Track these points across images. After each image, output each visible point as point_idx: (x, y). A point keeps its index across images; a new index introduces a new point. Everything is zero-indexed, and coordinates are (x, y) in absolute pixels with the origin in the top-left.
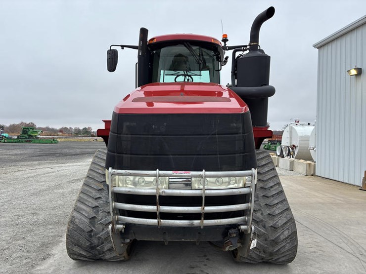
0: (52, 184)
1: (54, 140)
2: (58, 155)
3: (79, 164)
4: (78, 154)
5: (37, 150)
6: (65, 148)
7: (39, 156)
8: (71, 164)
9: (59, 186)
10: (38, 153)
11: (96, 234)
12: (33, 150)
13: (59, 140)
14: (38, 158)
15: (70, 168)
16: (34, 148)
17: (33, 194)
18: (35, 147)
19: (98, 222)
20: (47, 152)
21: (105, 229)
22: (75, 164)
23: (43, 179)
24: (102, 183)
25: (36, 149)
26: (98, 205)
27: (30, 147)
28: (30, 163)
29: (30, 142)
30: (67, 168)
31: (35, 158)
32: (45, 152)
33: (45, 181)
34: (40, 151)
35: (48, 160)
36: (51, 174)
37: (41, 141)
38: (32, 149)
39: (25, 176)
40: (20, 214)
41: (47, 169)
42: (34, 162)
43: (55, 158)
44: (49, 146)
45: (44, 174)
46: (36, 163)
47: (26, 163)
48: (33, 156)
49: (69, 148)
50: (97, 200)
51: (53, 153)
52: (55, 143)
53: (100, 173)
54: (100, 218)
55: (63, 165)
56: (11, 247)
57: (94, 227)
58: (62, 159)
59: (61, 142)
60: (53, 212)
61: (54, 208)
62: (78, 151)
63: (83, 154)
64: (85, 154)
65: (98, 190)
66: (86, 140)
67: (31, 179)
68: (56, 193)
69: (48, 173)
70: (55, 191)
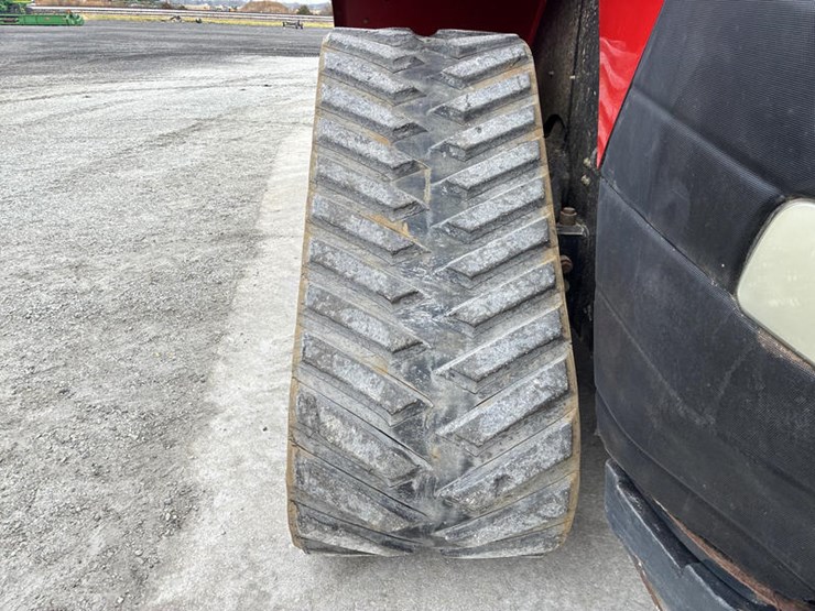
0: (103, 148)
1: (71, 16)
2: (92, 57)
3: (156, 84)
4: (144, 56)
5: (37, 43)
6: (104, 38)
7: (45, 59)
8: (135, 85)
9: (125, 156)
10: (41, 50)
11: (434, 485)
12: (25, 43)
13: (85, 17)
14: (42, 64)
15: (138, 95)
16: (27, 39)
17: (57, 186)
18: (29, 35)
19: (435, 426)
20: (64, 49)
21: (477, 462)
22: (146, 84)
23: (72, 130)
24: (402, 216)
25: (33, 39)
26: (412, 335)
27: (17, 35)
28: (25, 79)
29: (13, 23)
30: (130, 96)
31: (34, 65)
32: (56, 49)
33: (81, 139)
34: (43, 47)
35: (69, 71)
36: (89, 115)
37: (40, 20)
38: (22, 40)
39: (20, 120)
40: (32, 269)
41: (75, 99)
42: (36, 78)
43: (88, 66)
44: (64, 32)
45: (70, 114)
46: (41, 78)
47: (16, 80)
48: (30, 61)
49: (114, 38)
50: (402, 309)
51: (79, 53)
52: (76, 24)
53: (379, 163)
54: (443, 407)
55: (114, 86)
56: (23, 445)
57: (422, 452)
58: (108, 71)
59: (91, 23)
60: (139, 262)
61: (138, 245)
62: (142, 47)
63: (156, 55)
64: (163, 55)
65: (395, 253)
66: (152, 18)
67: (38, 129)
68: (124, 183)
69: (82, 111)
70: (121, 174)
